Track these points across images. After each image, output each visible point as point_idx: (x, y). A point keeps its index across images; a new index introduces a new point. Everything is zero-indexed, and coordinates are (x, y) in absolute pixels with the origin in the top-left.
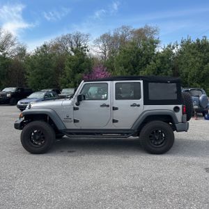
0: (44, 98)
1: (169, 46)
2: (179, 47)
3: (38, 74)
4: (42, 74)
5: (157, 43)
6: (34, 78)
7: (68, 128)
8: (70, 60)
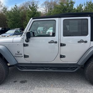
0: (15, 33)
1: (80, 5)
2: (86, 5)
3: (13, 20)
4: (15, 21)
5: (74, 3)
6: (11, 23)
7: (19, 62)
8: (29, 13)
